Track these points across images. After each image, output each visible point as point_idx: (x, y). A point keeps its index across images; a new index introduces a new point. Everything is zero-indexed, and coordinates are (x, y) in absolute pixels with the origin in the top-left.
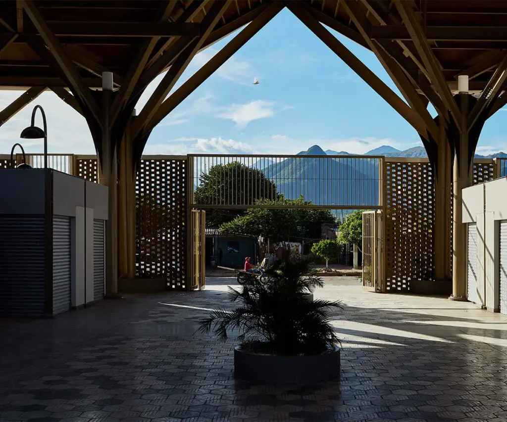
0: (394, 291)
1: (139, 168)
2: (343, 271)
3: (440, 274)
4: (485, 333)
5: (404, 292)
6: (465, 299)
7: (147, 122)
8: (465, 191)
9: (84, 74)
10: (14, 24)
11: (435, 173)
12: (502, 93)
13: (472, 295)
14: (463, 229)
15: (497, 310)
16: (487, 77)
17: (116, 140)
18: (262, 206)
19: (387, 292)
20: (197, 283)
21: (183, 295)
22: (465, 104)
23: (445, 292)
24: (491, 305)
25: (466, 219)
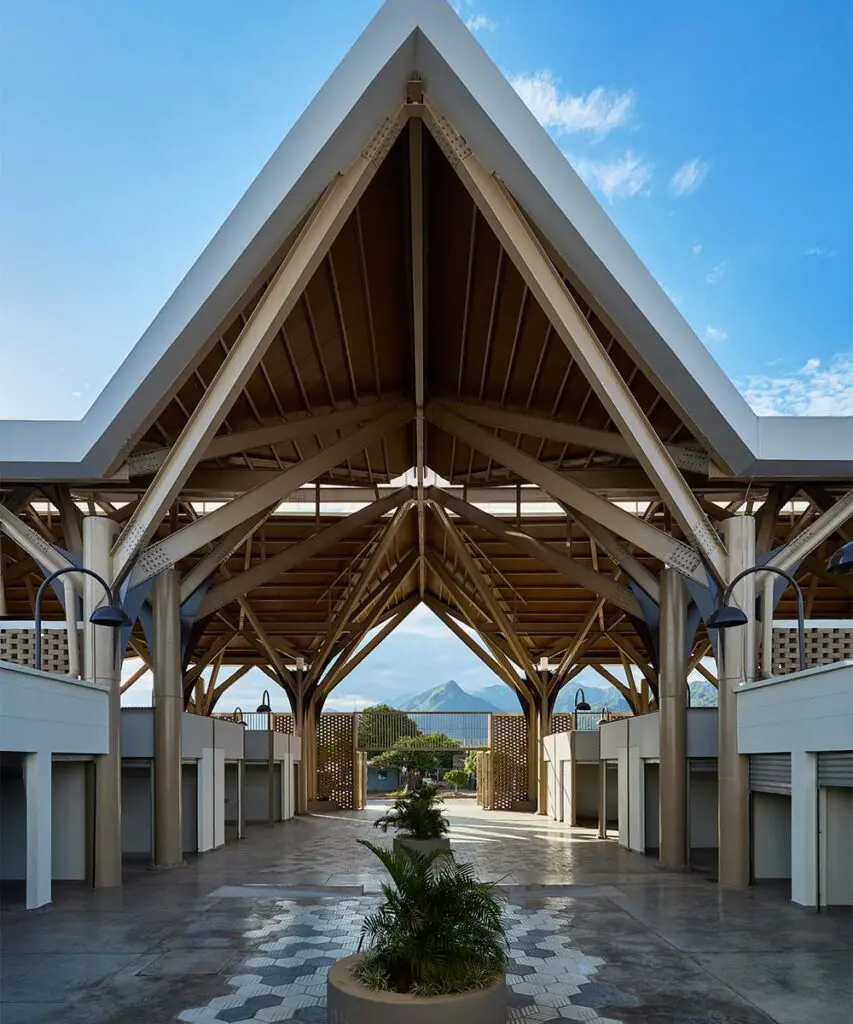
0: (500, 809)
1: (319, 722)
2: (470, 795)
3: (531, 797)
4: (555, 835)
5: (507, 809)
6: (546, 814)
7: (325, 690)
8: (546, 739)
9: (283, 656)
10: (236, 625)
11: (528, 724)
12: (573, 667)
13: (550, 811)
14: (545, 764)
15: (562, 821)
16: (561, 656)
17: (306, 706)
18: (405, 743)
19: (495, 809)
20: (360, 804)
21: (351, 812)
22: (545, 678)
23: (533, 810)
24: (559, 818)
25: (546, 758)
